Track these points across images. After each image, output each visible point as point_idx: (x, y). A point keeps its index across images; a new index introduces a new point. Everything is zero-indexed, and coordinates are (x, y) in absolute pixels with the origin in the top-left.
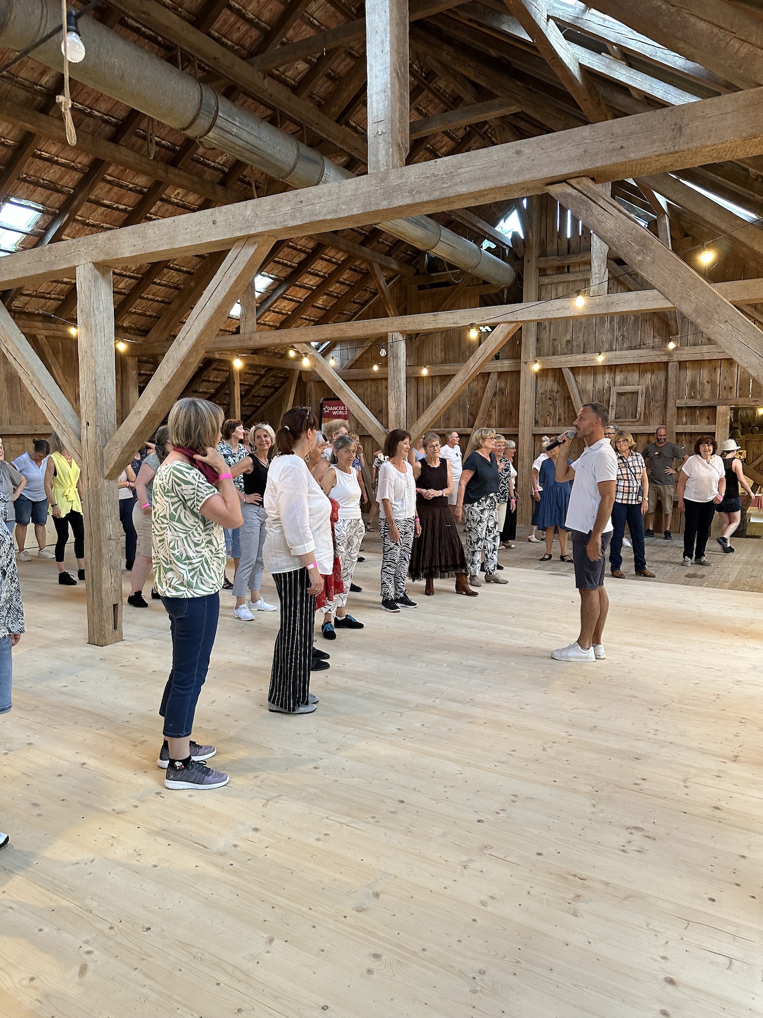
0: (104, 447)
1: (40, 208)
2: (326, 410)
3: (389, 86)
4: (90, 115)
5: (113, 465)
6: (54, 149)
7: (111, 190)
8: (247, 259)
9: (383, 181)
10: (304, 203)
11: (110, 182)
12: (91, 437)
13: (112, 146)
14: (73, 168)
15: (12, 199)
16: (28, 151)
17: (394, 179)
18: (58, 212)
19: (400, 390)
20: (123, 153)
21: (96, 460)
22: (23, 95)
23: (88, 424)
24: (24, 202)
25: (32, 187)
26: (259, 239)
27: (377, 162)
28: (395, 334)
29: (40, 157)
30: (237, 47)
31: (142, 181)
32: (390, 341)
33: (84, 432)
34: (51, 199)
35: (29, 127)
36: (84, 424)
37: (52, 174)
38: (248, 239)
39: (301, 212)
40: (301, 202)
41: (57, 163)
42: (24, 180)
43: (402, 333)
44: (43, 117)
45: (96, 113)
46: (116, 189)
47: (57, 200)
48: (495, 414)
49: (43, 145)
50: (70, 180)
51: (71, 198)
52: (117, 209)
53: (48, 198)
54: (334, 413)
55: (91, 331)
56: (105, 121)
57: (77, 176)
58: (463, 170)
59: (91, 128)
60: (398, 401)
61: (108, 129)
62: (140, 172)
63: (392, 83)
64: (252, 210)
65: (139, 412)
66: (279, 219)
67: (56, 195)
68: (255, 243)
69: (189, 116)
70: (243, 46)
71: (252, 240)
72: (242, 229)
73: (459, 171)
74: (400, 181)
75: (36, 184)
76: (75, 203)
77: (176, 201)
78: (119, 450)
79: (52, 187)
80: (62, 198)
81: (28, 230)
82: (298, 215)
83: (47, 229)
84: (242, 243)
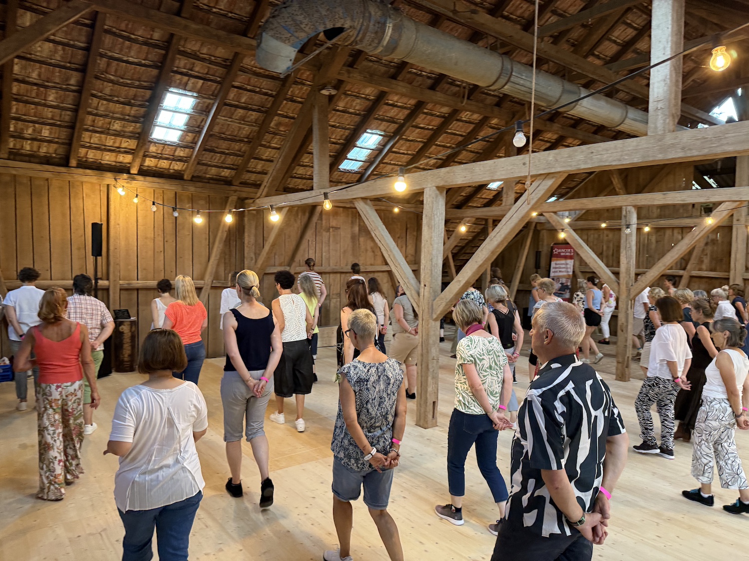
0: (434, 300)
1: (382, 133)
2: (556, 251)
3: (668, 77)
4: (421, 75)
5: (438, 312)
6: (396, 98)
7: (425, 118)
8: (546, 187)
9: (660, 141)
10: (594, 154)
11: (426, 113)
12: (426, 294)
13: (431, 92)
14: (405, 108)
15: (368, 131)
16: (382, 102)
17: (669, 139)
18: (392, 134)
19: (631, 250)
20: (438, 96)
21: (428, 309)
22: (383, 69)
23: (425, 285)
24: (374, 131)
25: (380, 122)
26: (556, 175)
27: (656, 128)
28: (629, 208)
29: (387, 104)
30: (519, 19)
31: (445, 110)
32: (624, 213)
33: (422, 290)
34: (390, 127)
35: (385, 89)
36: (422, 285)
37: (393, 113)
38: (547, 175)
39: (591, 159)
40: (592, 153)
41: (396, 106)
42: (377, 119)
43: (634, 206)
44: (394, 81)
45: (424, 73)
46: (429, 117)
47: (393, 127)
48: (706, 260)
49: (390, 97)
50: (402, 115)
51: (401, 126)
52: (428, 129)
53: (388, 127)
54: (562, 254)
55: (432, 228)
56: (429, 78)
57: (407, 112)
58: (729, 135)
59: (419, 83)
60: (628, 258)
61: (429, 82)
62: (443, 105)
63: (671, 75)
64: (554, 157)
65: (459, 281)
66: (574, 164)
67: (393, 125)
68: (553, 178)
69: (494, 78)
70: (523, 18)
71: (552, 175)
72: (545, 169)
73: (727, 136)
74: (673, 141)
75: (383, 120)
76: (404, 129)
77: (465, 119)
78: (444, 304)
79: (392, 121)
80: (396, 126)
81: (374, 147)
82: (589, 161)
83: (385, 146)
84: (543, 177)
